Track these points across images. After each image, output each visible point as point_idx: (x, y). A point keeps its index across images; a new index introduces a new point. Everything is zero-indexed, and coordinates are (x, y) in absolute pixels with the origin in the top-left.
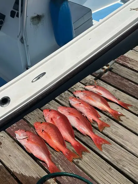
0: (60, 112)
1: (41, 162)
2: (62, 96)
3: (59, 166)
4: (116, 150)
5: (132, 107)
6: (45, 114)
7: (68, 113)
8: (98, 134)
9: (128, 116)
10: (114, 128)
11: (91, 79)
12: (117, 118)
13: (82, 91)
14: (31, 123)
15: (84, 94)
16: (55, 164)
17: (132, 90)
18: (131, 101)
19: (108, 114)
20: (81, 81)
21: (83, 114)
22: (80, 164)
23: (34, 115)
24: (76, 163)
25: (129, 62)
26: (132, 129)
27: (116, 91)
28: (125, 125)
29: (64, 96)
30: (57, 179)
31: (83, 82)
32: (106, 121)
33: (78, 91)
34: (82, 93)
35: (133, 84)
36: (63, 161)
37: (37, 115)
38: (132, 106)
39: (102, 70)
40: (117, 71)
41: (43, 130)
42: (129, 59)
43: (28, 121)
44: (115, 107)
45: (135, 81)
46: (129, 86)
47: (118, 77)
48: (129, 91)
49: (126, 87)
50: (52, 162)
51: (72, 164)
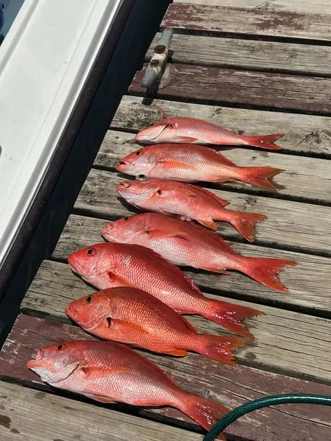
0: (118, 241)
1: (158, 411)
2: (89, 193)
3: (212, 393)
4: (319, 274)
5: (284, 138)
6: (83, 267)
7: (146, 235)
8: (250, 252)
9: (290, 167)
10: (278, 216)
11: (135, 107)
12: (266, 185)
13: (138, 153)
14: (52, 312)
15: (149, 159)
16: (196, 395)
17: (256, 93)
18: (271, 123)
19: (239, 186)
20: (112, 125)
21: (183, 218)
22: (260, 359)
23: (47, 285)
24: (249, 361)
25: (199, 15)
26: (321, 198)
27: (218, 111)
28: (298, 195)
29: (96, 189)
30: (231, 433)
31: (120, 125)
32: (247, 206)
33: (128, 157)
34: (141, 158)
35: (247, 74)
36: (212, 375)
37: (56, 280)
38: (281, 136)
39: (155, 69)
40: (185, 55)
41: (109, 320)
42: (194, 7)
43: (42, 310)
44: (244, 158)
45: (249, 65)
46: (243, 84)
47: (200, 71)
48: (253, 99)
49: (239, 90)
50: (187, 393)
51: (238, 369)
